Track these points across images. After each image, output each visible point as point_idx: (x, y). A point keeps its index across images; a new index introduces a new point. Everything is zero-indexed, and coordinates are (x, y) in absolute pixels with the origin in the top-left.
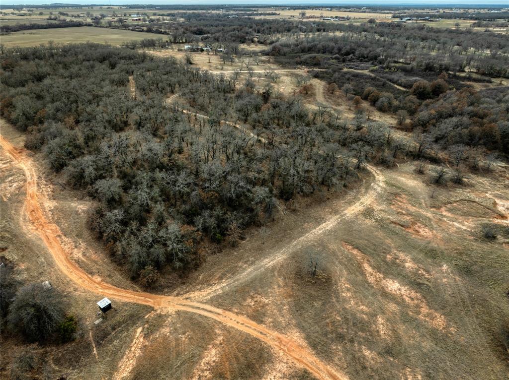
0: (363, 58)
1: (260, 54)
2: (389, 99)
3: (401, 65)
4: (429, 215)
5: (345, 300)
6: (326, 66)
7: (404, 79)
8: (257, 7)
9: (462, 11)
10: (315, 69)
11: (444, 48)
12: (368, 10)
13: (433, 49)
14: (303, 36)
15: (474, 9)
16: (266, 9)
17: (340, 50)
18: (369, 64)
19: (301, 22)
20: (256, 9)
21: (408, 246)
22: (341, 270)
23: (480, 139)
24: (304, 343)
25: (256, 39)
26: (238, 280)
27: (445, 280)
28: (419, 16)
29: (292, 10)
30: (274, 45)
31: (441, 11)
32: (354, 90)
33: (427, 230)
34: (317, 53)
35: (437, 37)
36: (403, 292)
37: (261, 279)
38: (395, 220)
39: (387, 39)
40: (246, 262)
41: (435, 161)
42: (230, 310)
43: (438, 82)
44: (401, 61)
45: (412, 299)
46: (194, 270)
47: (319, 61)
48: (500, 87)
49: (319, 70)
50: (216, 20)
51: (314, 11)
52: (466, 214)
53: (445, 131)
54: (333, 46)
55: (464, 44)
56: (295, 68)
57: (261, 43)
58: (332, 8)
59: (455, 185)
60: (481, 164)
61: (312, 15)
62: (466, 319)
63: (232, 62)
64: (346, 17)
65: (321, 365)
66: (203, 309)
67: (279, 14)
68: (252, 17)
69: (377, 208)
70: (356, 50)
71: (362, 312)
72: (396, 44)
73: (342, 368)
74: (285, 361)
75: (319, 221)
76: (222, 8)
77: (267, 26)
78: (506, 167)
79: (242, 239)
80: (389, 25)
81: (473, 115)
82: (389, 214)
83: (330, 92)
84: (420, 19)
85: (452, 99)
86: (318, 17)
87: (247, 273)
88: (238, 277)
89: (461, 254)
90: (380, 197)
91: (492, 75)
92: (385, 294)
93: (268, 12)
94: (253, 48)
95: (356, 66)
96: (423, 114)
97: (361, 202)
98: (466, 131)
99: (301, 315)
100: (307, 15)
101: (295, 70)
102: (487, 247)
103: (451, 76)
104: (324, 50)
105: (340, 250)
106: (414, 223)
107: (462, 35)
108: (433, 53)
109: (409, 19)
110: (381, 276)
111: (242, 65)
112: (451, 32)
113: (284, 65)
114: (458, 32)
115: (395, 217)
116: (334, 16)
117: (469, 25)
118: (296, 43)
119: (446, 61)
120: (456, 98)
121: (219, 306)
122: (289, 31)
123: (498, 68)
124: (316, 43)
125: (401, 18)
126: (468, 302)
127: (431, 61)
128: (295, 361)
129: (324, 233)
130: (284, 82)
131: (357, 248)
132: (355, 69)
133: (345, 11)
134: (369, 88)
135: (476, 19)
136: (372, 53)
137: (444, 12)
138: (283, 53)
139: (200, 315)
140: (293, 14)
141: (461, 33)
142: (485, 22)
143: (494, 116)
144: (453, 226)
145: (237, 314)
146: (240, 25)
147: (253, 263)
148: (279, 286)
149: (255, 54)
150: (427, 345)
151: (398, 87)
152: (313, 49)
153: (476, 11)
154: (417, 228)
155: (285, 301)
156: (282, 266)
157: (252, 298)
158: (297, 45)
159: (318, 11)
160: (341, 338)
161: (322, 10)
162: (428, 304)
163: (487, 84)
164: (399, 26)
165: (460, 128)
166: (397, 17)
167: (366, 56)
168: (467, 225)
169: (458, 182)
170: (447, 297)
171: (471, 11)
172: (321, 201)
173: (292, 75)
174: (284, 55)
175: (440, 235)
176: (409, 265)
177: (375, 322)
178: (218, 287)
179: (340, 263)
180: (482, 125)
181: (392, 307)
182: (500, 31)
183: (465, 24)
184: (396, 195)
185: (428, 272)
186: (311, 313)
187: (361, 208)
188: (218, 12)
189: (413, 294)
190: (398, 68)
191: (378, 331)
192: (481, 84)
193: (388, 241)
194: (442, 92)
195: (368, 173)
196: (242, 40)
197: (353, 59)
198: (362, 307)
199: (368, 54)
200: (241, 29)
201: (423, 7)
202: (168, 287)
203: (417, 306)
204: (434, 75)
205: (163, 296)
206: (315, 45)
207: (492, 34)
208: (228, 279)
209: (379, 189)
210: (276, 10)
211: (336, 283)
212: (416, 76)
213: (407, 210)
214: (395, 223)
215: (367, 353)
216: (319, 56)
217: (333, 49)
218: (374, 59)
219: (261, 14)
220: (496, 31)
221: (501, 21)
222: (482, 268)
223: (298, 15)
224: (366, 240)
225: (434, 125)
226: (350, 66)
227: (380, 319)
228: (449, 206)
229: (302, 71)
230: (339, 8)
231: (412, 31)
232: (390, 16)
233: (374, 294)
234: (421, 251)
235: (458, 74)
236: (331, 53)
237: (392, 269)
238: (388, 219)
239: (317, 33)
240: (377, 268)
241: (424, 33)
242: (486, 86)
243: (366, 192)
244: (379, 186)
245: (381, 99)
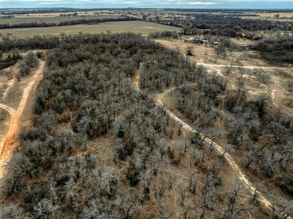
16: (249, 12)
20: (242, 12)
25: (243, 35)
29: (268, 13)
50: (215, 19)
57: (248, 38)
67: (259, 16)
68: (240, 17)
76: (220, 11)
77: (252, 24)
93: (251, 14)
94: (241, 42)
111: (233, 59)
122: (269, 29)
140: (269, 16)
146: (232, 23)
149: (243, 49)
159: (288, 14)
188: (217, 14)
196: (233, 35)
200: (232, 26)
210: (256, 13)
219: (246, 15)
223: (273, 16)
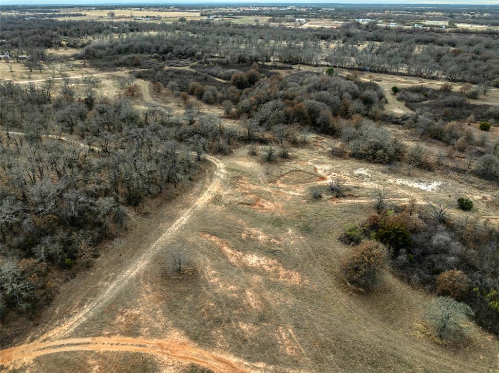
0: (181, 55)
1: (72, 58)
2: (213, 91)
3: (217, 59)
4: (268, 190)
5: (214, 286)
6: (147, 65)
7: (223, 72)
8: (58, 7)
9: (258, 9)
10: (136, 70)
11: (250, 42)
12: (176, 9)
13: (242, 43)
14: (117, 37)
15: (267, 7)
16: (69, 9)
17: (157, 49)
18: (188, 61)
19: (112, 23)
20: (57, 10)
21: (257, 221)
22: (204, 260)
23: (294, 118)
24: (185, 340)
25: (64, 43)
26: (101, 301)
27: (292, 242)
28: (223, 14)
29: (99, 10)
30: (86, 48)
31: (241, 9)
32: (179, 87)
33: (269, 203)
34: (135, 54)
35: (243, 32)
36: (262, 263)
37: (127, 292)
38: (241, 201)
39: (200, 36)
40: (106, 280)
41: (263, 142)
42: (100, 335)
43: (252, 72)
44: (216, 55)
45: (271, 266)
46: (46, 307)
47: (139, 61)
48: (300, 72)
49: (141, 70)
50: (9, 23)
51: (123, 11)
52: (297, 183)
53: (265, 114)
54: (150, 45)
55: (266, 37)
56: (115, 71)
57: (72, 46)
58: (141, 7)
59: (283, 160)
60: (299, 138)
61: (122, 15)
62: (315, 269)
63: (41, 69)
64: (157, 16)
65: (206, 354)
66: (68, 345)
67: (85, 15)
68: (54, 18)
69: (224, 193)
70: (173, 48)
71: (232, 291)
72: (209, 40)
73: (226, 349)
74: (171, 363)
75: (173, 218)
76: (14, 10)
77: (73, 28)
78: (317, 138)
79: (96, 256)
80: (199, 23)
81: (285, 98)
82: (236, 197)
83: (156, 91)
84: (225, 16)
85: (265, 86)
86: (128, 17)
87: (110, 290)
88: (101, 297)
89: (299, 216)
90: (224, 182)
91: (291, 62)
92: (248, 269)
93: (72, 13)
94: (62, 52)
95: (177, 63)
96: (245, 102)
97: (209, 191)
98: (282, 112)
99: (176, 314)
100: (117, 15)
101: (116, 73)
102: (317, 205)
103: (261, 66)
104: (142, 50)
105: (199, 241)
106: (258, 200)
107: (262, 29)
108: (243, 47)
109: (216, 17)
110: (241, 254)
111: (54, 72)
112: (253, 27)
113: (102, 69)
114: (258, 27)
115: (241, 198)
116: (145, 16)
117: (266, 20)
118: (111, 44)
119: (254, 53)
120: (268, 85)
121: (86, 334)
122: (100, 32)
123: (295, 57)
124: (132, 43)
125: (208, 15)
126: (313, 255)
127: (242, 53)
128: (180, 360)
129: (180, 229)
130: (107, 86)
131: (214, 235)
132: (176, 66)
133: (155, 11)
134: (193, 83)
135: (270, 16)
136: (189, 49)
137: (244, 10)
138: (98, 56)
139: (66, 352)
140: (101, 15)
141: (262, 28)
142: (277, 18)
143: (300, 97)
144: (289, 195)
145: (109, 336)
146: (42, 28)
147: (114, 278)
148: (148, 293)
149: (66, 59)
150: (291, 301)
151: (219, 80)
152: (130, 49)
153: (269, 9)
154: (261, 204)
155: (157, 306)
156: (146, 272)
157: (122, 314)
158: (112, 47)
159: (127, 11)
160: (218, 322)
161: (131, 9)
162: (285, 267)
163: (290, 70)
164: (208, 23)
165: (277, 110)
166: (205, 15)
167: (184, 53)
168: (300, 191)
169: (285, 156)
170: (297, 256)
171: (265, 9)
172: (170, 199)
173: (113, 77)
174: (101, 57)
175: (280, 205)
176: (262, 237)
177: (245, 297)
178: (80, 316)
179: (202, 252)
180: (293, 105)
181: (256, 278)
182: (290, 25)
183: (263, 20)
184: (238, 178)
185: (278, 239)
186: (186, 307)
187: (210, 197)
188: (9, 14)
189: (270, 262)
190: (215, 62)
191: (249, 304)
192: (285, 71)
193: (240, 221)
194: (256, 81)
195: (209, 163)
196: (48, 44)
197: (172, 57)
198: (230, 287)
199: (185, 51)
200: (44, 33)
201: (226, 6)
202: (17, 335)
203: (276, 271)
204: (247, 66)
205: (13, 348)
206: (132, 46)
207: (284, 28)
208: (90, 303)
209: (222, 176)
210: (80, 11)
211: (203, 273)
212: (233, 69)
213: (250, 189)
214: (242, 203)
215: (244, 327)
216: (138, 56)
217: (150, 49)
218: (192, 55)
219: (64, 15)
220: (288, 25)
221: (290, 17)
222: (317, 223)
223: (107, 15)
224: (221, 225)
225: (256, 111)
226: (171, 64)
227: (248, 293)
228: (282, 178)
229: (124, 73)
230: (148, 7)
231: (221, 28)
232: (198, 14)
233: (238, 272)
234: (269, 222)
235: (265, 63)
236: (149, 52)
237: (248, 245)
238: (236, 201)
239: (131, 33)
240: (236, 248)
241: (231, 29)
242: (289, 72)
243: (211, 181)
244: (221, 173)
245: (206, 93)
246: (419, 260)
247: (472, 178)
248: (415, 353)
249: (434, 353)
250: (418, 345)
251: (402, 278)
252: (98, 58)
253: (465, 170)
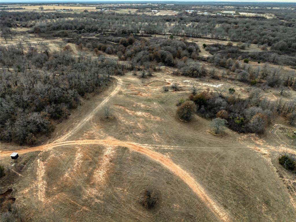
0: (90, 31)
1: (27, 33)
2: (111, 48)
3: (110, 32)
4: (144, 89)
5: (124, 122)
6: (72, 36)
7: (114, 39)
8: (5, 4)
9: (129, 5)
10: (66, 38)
11: (128, 23)
12: (81, 5)
13: (123, 23)
14: (50, 21)
15: (135, 3)
16: (13, 5)
17: (76, 27)
18: (94, 33)
20: (6, 5)
21: (140, 100)
22: (118, 114)
23: (154, 59)
24: (115, 139)
25: (18, 25)
26: (76, 129)
27: (156, 107)
28: (110, 8)
29: (33, 6)
30: (34, 27)
31: (120, 5)
32: (93, 46)
33: (144, 94)
34: (63, 30)
35: (123, 18)
36: (143, 114)
37: (86, 126)
38: (132, 93)
39: (98, 20)
40: (76, 122)
41: (139, 70)
42: (78, 140)
43: (130, 38)
44: (110, 30)
45: (147, 115)
46: (52, 132)
47: (67, 34)
48: (155, 38)
49: (69, 38)
51: (47, 6)
52: (157, 86)
53: (139, 58)
54: (71, 25)
55: (136, 20)
56: (54, 39)
57: (24, 27)
58: (58, 4)
59: (149, 77)
60: (157, 68)
61: (48, 8)
62: (166, 116)
63: (12, 39)
64: (70, 9)
65: (124, 143)
66: (66, 143)
67: (25, 9)
68: (6, 11)
69: (123, 90)
70: (84, 26)
71: (132, 124)
72: (104, 22)
73: (131, 141)
74: (110, 146)
75: (101, 100)
78: (165, 68)
79: (69, 115)
80: (97, 13)
81: (149, 50)
82: (129, 92)
83: (80, 48)
84: (111, 9)
85: (138, 44)
86: (52, 10)
87: (79, 126)
88: (75, 128)
89: (159, 98)
90: (122, 87)
91: (150, 33)
92: (137, 117)
93: (16, 7)
94: (19, 30)
95: (88, 35)
96: (129, 52)
97: (116, 90)
98: (148, 56)
99: (109, 132)
100: (45, 9)
101: (55, 40)
102: (166, 94)
103: (135, 35)
104: (67, 28)
105: (114, 108)
106: (139, 92)
107: (134, 16)
108: (124, 25)
109: (106, 10)
110: (134, 112)
112: (128, 15)
113: (47, 38)
114: (130, 15)
115: (131, 92)
116: (63, 9)
117: (135, 11)
119: (130, 28)
120: (140, 44)
121: (72, 140)
122: (38, 18)
123: (152, 30)
124: (61, 24)
125: (101, 9)
126: (165, 111)
127: (124, 29)
128: (114, 145)
129: (105, 104)
130: (52, 47)
131: (121, 106)
132: (88, 36)
133: (67, 6)
134: (99, 44)
135: (137, 9)
136: (94, 27)
137: (121, 5)
138: (42, 31)
139: (65, 145)
140: (34, 9)
141: (133, 16)
142: (141, 10)
143: (156, 49)
144: (153, 90)
145: (82, 140)
146: (2, 16)
147: (79, 122)
148: (95, 126)
149: (23, 33)
150: (157, 126)
151: (113, 43)
152: (59, 28)
153: (136, 5)
154: (141, 94)
155: (100, 130)
156: (93, 119)
157: (86, 133)
158: (49, 26)
159: (50, 6)
160: (127, 133)
161: (52, 5)
162: (153, 115)
163: (150, 37)
164: (101, 13)
165: (145, 55)
166: (99, 9)
167: (91, 29)
168: (158, 89)
169: (150, 76)
170: (158, 111)
171: (133, 5)
172: (98, 93)
173: (54, 42)
174: (44, 32)
175: (150, 94)
176: (142, 106)
177: (137, 125)
178: (68, 134)
179: (116, 112)
180: (153, 53)
181: (141, 119)
182: (149, 14)
183: (133, 11)
184: (129, 84)
185: (150, 106)
186: (113, 130)
187: (117, 92)
189: (147, 114)
190: (109, 34)
191: (139, 127)
193: (132, 100)
194: (133, 42)
195: (114, 79)
196: (9, 25)
197: (85, 31)
198: (131, 123)
199: (92, 28)
201: (110, 3)
202: (43, 141)
203: (150, 117)
204: (127, 35)
205: (42, 146)
206: (60, 26)
207: (146, 16)
208: (71, 130)
209: (121, 84)
210: (21, 6)
211: (118, 118)
212: (119, 37)
213: (135, 89)
214: (132, 94)
215: (138, 134)
216: (65, 31)
217: (72, 27)
218: (96, 30)
219: (11, 9)
220: (148, 14)
221: (148, 9)
222: (167, 100)
223: (38, 9)
224: (124, 102)
225: (135, 56)
226: (85, 35)
227: (139, 124)
228: (150, 84)
229: (59, 40)
230: (63, 4)
231: (110, 16)
232: (95, 8)
233: (133, 118)
234: (145, 101)
235: (137, 34)
236: (71, 29)
237: (138, 108)
238: (129, 93)
239: (58, 19)
240: (131, 110)
241: (115, 16)
242: (150, 38)
243: (116, 86)
244: (121, 83)
245: (107, 48)
246: (210, 109)
247: (237, 82)
248: (206, 138)
249: (213, 138)
250: (207, 136)
251: (202, 117)
252: (42, 32)
253: (234, 79)
